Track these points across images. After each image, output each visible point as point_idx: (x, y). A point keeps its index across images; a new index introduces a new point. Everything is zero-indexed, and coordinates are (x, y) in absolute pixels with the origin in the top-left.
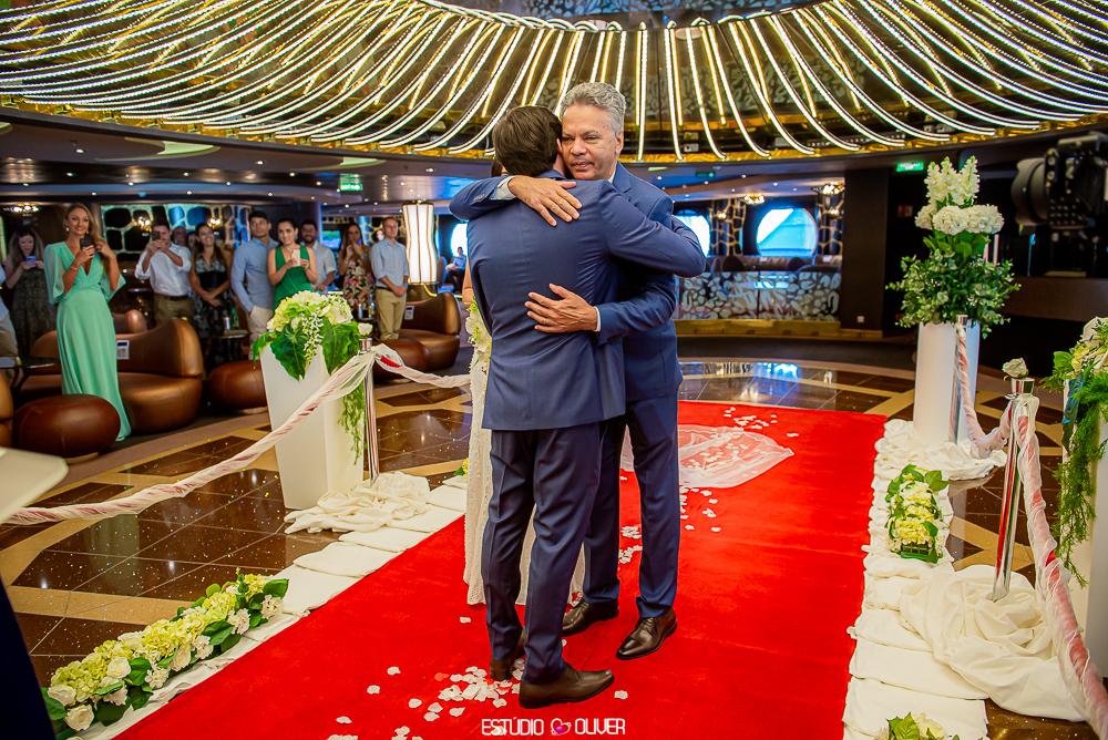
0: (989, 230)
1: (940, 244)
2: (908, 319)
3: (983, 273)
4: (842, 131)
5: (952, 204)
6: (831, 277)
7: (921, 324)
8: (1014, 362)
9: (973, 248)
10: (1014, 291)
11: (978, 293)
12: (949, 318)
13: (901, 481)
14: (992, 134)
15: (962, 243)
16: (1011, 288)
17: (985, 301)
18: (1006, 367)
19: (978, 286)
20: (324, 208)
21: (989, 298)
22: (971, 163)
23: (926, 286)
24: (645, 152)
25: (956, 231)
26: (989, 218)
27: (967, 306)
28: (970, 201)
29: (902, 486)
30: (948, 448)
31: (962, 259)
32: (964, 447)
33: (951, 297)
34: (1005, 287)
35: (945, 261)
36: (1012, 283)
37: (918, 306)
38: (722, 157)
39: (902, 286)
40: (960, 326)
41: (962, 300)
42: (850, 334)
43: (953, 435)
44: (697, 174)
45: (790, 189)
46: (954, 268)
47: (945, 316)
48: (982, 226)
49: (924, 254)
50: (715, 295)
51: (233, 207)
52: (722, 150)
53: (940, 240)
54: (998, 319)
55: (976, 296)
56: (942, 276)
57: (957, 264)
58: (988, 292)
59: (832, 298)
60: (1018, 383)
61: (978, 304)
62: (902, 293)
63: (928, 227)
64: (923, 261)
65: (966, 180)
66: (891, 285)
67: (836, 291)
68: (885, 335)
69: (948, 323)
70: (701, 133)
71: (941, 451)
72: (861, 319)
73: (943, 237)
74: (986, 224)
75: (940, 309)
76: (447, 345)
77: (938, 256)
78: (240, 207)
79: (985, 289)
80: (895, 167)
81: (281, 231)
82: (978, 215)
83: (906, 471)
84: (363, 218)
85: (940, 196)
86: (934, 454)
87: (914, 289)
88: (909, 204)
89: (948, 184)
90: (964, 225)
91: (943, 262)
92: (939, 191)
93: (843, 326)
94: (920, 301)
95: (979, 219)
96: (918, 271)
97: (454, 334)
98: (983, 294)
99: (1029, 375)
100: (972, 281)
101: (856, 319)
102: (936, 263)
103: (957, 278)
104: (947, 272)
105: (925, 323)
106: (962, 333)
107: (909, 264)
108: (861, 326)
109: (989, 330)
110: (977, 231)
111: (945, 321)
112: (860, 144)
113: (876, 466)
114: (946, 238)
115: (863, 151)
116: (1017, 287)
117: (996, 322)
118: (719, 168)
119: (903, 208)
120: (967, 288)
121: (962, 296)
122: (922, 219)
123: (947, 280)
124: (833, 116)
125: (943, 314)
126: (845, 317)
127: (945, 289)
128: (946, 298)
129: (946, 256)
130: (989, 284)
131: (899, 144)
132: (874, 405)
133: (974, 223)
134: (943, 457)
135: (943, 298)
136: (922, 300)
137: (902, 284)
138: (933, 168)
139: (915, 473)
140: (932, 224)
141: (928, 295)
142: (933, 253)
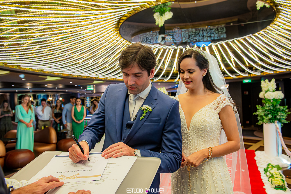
0: (281, 98)
1: (267, 102)
2: (260, 123)
3: (280, 109)
4: (232, 72)
5: (270, 91)
9: (277, 102)
10: (289, 114)
11: (279, 115)
12: (273, 122)
13: (268, 168)
14: (272, 72)
17: (282, 117)
19: (279, 113)
20: (80, 94)
22: (273, 80)
23: (265, 113)
26: (280, 95)
27: (277, 118)
28: (274, 90)
29: (269, 169)
30: (277, 158)
31: (274, 105)
32: (281, 158)
33: (272, 116)
34: (286, 113)
35: (269, 106)
36: (288, 112)
37: (263, 119)
40: (276, 124)
43: (278, 155)
46: (272, 108)
48: (279, 97)
49: (262, 105)
51: (55, 94)
53: (267, 101)
56: (269, 111)
57: (273, 107)
58: (283, 115)
61: (280, 118)
62: (258, 115)
63: (263, 97)
64: (263, 107)
65: (272, 84)
66: (254, 113)
73: (268, 100)
75: (270, 119)
77: (267, 105)
78: (57, 95)
79: (281, 114)
80: (243, 81)
81: (78, 102)
82: (277, 94)
83: (268, 165)
84: (88, 97)
85: (266, 89)
86: (273, 160)
87: (262, 114)
89: (268, 86)
90: (274, 97)
96: (262, 109)
100: (277, 112)
102: (267, 107)
103: (273, 111)
104: (270, 109)
105: (265, 123)
106: (277, 126)
107: (259, 107)
109: (283, 125)
110: (277, 98)
111: (271, 122)
112: (236, 76)
117: (285, 123)
119: (246, 92)
121: (275, 116)
122: (261, 95)
123: (271, 111)
124: (230, 68)
125: (271, 121)
127: (270, 114)
128: (271, 117)
129: (270, 105)
130: (282, 112)
131: (247, 75)
132: (249, 147)
133: (276, 96)
134: (276, 161)
136: (264, 117)
137: (258, 113)
138: (262, 82)
139: (272, 165)
140: (264, 97)
141: (266, 115)
142: (266, 104)
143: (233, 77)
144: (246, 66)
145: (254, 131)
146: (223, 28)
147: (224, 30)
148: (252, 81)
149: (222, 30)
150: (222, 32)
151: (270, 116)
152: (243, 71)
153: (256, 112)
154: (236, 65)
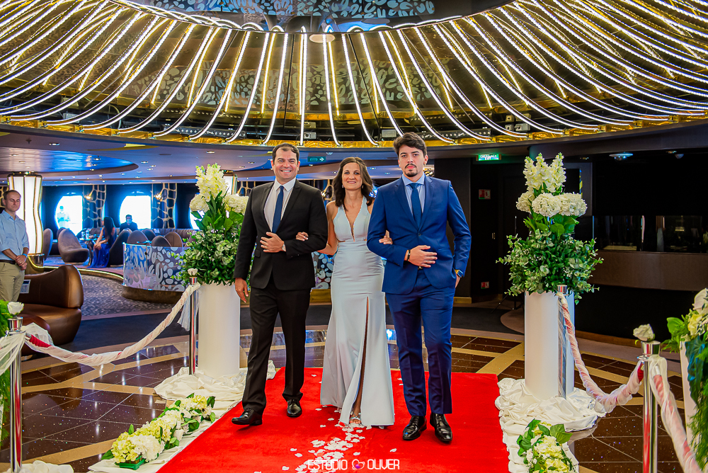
0: (577, 214)
1: (538, 224)
2: (515, 289)
3: (575, 250)
4: (443, 126)
5: (546, 191)
7: (527, 293)
8: (642, 328)
9: (565, 227)
10: (598, 263)
11: (572, 266)
12: (551, 288)
13: (530, 435)
14: (561, 133)
15: (557, 224)
16: (596, 261)
17: (578, 273)
18: (636, 332)
19: (571, 260)
21: (581, 270)
22: (559, 158)
23: (530, 260)
24: (273, 138)
25: (553, 214)
26: (575, 204)
27: (565, 277)
28: (559, 190)
29: (533, 441)
30: (560, 402)
31: (556, 237)
32: (572, 401)
33: (551, 269)
34: (591, 262)
35: (544, 239)
36: (597, 258)
37: (524, 278)
38: (337, 144)
39: (509, 261)
40: (561, 294)
41: (560, 271)
43: (562, 391)
44: (309, 158)
45: (383, 173)
46: (552, 245)
47: (547, 286)
48: (572, 210)
49: (524, 233)
50: (326, 267)
52: (339, 139)
53: (539, 221)
54: (589, 288)
55: (571, 269)
56: (543, 252)
57: (554, 242)
58: (581, 266)
60: (648, 345)
61: (573, 275)
62: (509, 265)
63: (527, 210)
64: (524, 239)
65: (555, 172)
66: (500, 259)
68: (473, 301)
69: (550, 291)
70: (326, 123)
71: (554, 405)
73: (541, 218)
74: (574, 208)
75: (543, 279)
76: (68, 320)
77: (537, 235)
79: (578, 263)
80: (476, 158)
82: (568, 201)
83: (532, 425)
85: (536, 185)
86: (549, 408)
87: (521, 263)
88: (487, 189)
89: (542, 175)
90: (557, 209)
91: (543, 241)
92: (535, 180)
94: (526, 274)
95: (570, 204)
96: (521, 248)
97: (76, 308)
98: (577, 267)
99: (656, 339)
100: (566, 256)
102: (536, 240)
103: (554, 253)
104: (546, 249)
105: (530, 292)
106: (564, 301)
107: (513, 241)
109: (580, 298)
110: (568, 214)
111: (547, 290)
112: (454, 138)
113: (501, 423)
114: (543, 219)
115: (456, 144)
116: (601, 261)
117: (587, 291)
118: (331, 154)
119: (483, 192)
120: (562, 262)
121: (560, 269)
122: (522, 203)
123: (547, 255)
124: (434, 113)
125: (547, 284)
127: (546, 263)
128: (548, 271)
129: (545, 235)
130: (580, 258)
132: (482, 365)
133: (566, 208)
134: (556, 410)
135: (545, 271)
136: (527, 273)
137: (509, 259)
138: (528, 162)
139: (541, 428)
140: (531, 208)
141: (533, 268)
142: (533, 233)
143: (444, 141)
144: (486, 112)
145: (504, 312)
148: (502, 157)
151: (544, 270)
152: (475, 125)
153: (504, 255)
154: (455, 105)
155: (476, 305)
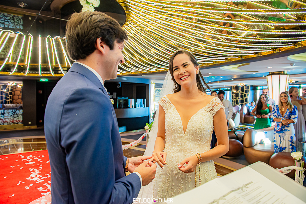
6: (19, 111)
42: (27, 127)
59: (20, 117)
67: (21, 115)
68: (37, 127)
72: (30, 123)
80: (40, 80)
88: (41, 90)
93: (25, 125)
101: (28, 123)
108: (30, 125)
126: (25, 122)
146: (20, 19)
147: (21, 23)
148: (49, 80)
149: (19, 21)
150: (18, 23)
155: (39, 128)
